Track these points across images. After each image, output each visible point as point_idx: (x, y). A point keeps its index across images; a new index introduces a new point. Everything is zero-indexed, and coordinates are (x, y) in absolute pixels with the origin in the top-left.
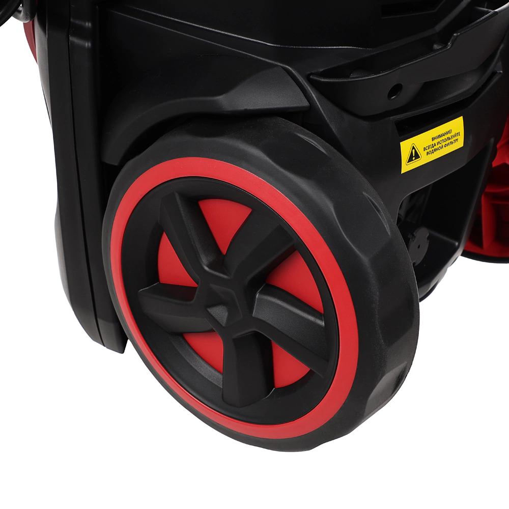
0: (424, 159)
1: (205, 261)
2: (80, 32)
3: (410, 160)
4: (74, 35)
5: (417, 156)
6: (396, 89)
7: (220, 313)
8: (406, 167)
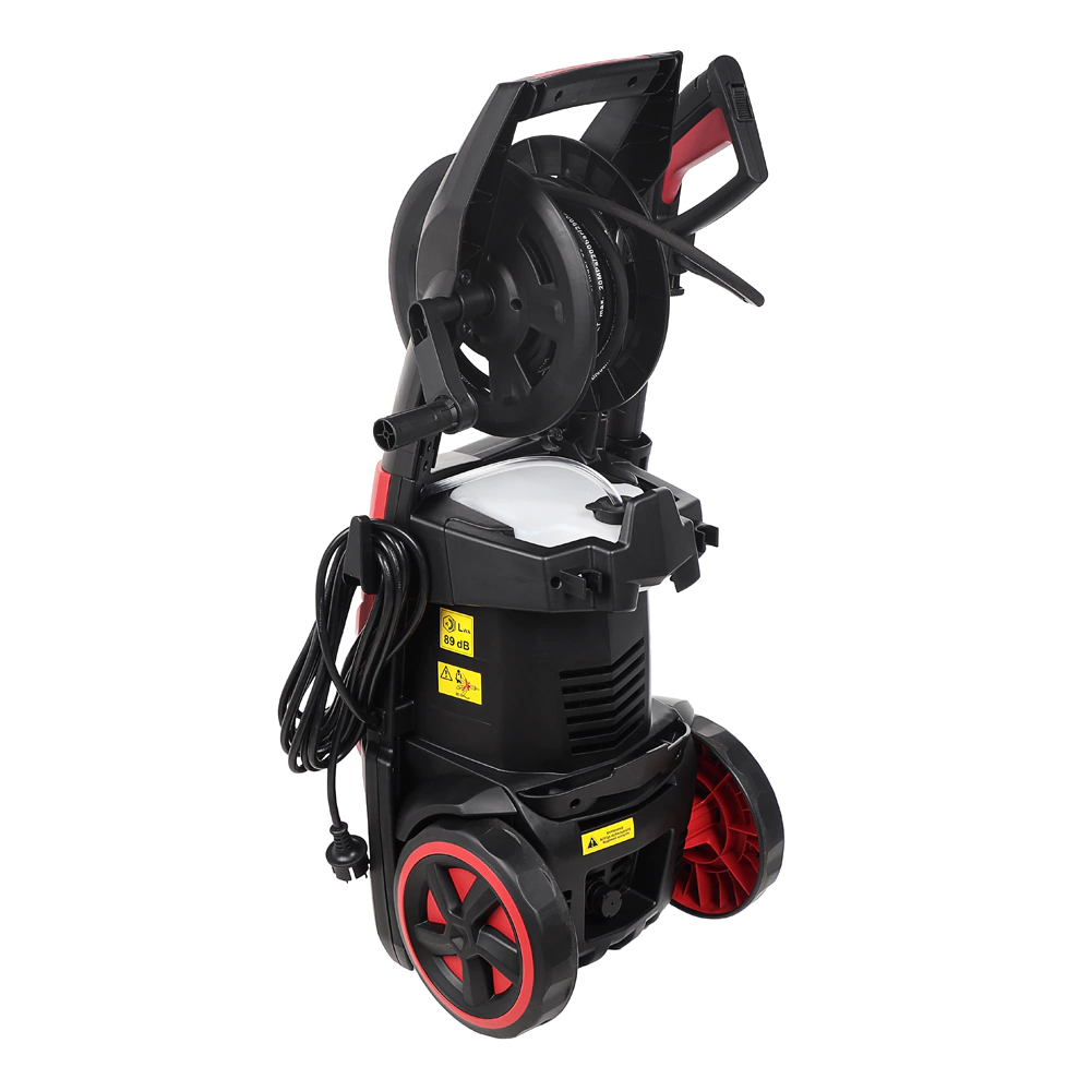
0: (601, 846)
1: (450, 907)
2: (386, 757)
3: (590, 846)
4: (381, 758)
5: (595, 844)
6: (576, 802)
7: (458, 942)
8: (586, 851)
